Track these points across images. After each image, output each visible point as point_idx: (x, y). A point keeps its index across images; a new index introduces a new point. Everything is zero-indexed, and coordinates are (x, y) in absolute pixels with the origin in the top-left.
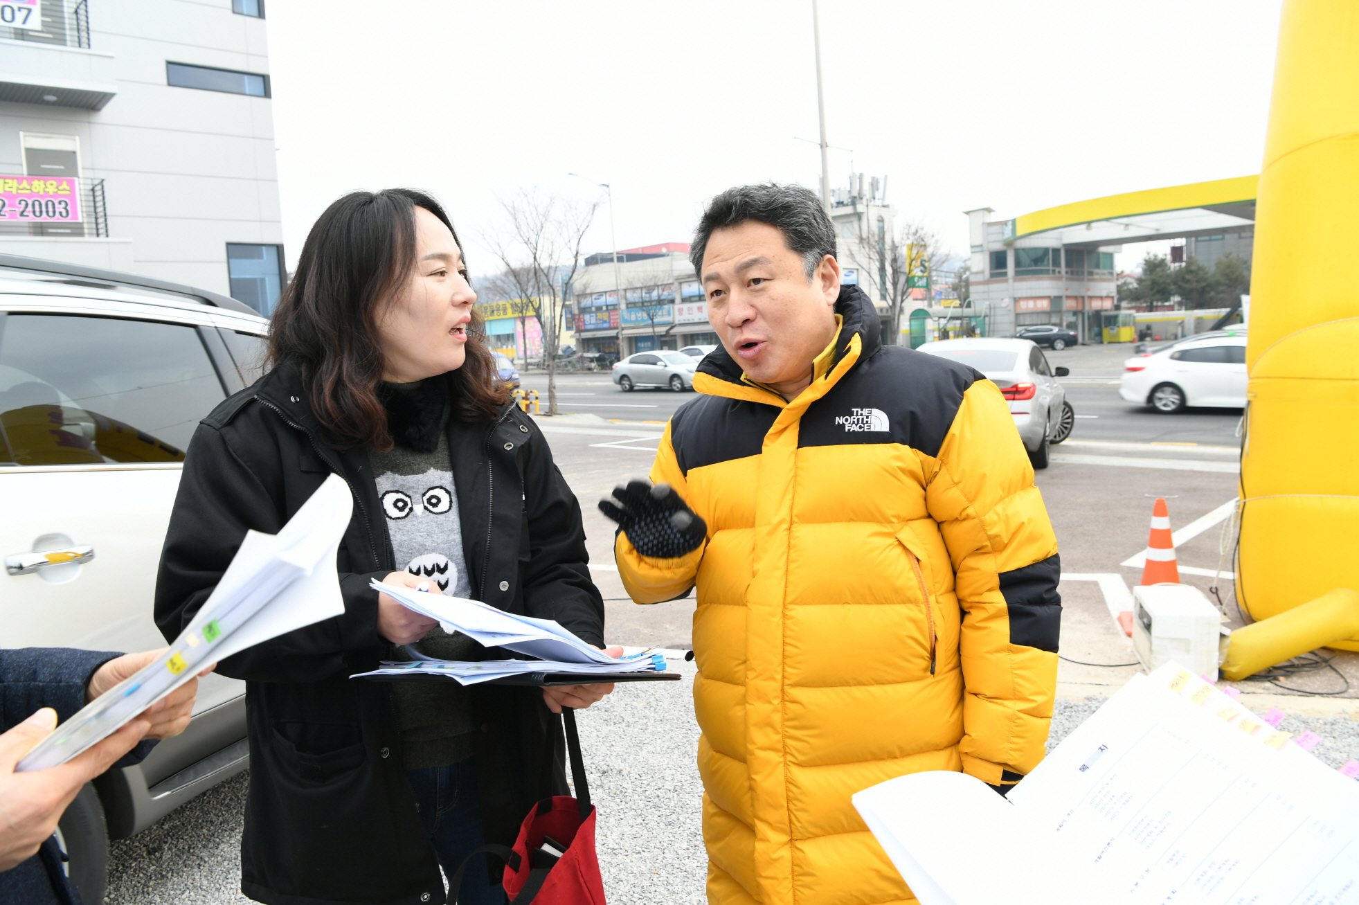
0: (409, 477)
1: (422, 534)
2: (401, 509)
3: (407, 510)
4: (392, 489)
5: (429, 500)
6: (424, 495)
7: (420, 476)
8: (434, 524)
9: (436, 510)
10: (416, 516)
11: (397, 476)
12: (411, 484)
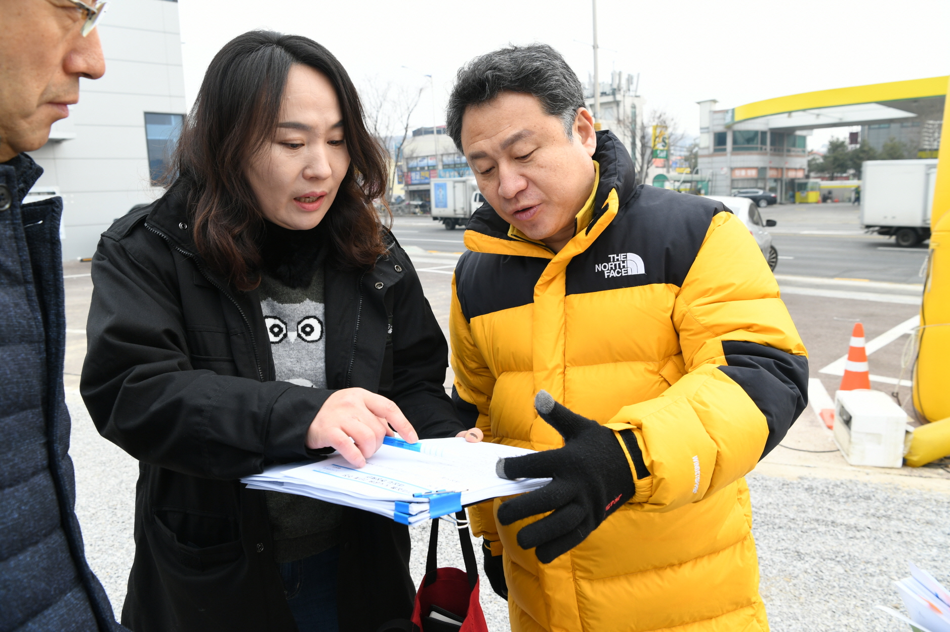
0: (286, 305)
1: (292, 360)
2: (276, 335)
3: (281, 336)
4: (271, 315)
5: (303, 329)
6: (299, 323)
7: (298, 305)
8: (304, 352)
9: (309, 338)
10: (288, 343)
11: (275, 303)
12: (288, 312)
